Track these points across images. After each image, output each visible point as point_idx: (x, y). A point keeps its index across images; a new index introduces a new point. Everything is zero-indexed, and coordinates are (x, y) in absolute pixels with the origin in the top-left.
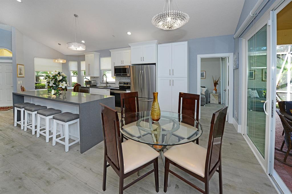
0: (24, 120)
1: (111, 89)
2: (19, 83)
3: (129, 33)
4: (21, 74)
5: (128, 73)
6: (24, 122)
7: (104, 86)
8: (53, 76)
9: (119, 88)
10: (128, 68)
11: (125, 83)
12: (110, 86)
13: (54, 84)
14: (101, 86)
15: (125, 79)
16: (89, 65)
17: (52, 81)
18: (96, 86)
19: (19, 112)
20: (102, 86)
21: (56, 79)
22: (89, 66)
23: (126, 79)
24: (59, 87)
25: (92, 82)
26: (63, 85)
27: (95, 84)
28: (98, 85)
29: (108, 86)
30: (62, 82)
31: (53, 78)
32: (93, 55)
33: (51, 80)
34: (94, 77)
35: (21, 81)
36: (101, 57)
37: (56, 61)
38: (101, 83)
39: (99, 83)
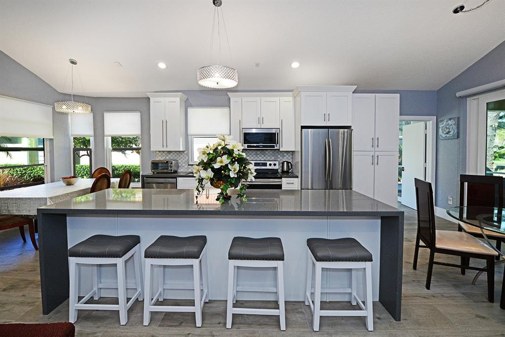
3: (296, 65)
5: (277, 143)
10: (277, 134)
11: (257, 164)
14: (189, 170)
16: (164, 122)
22: (162, 126)
25: (173, 163)
34: (170, 152)
37: (64, 107)
38: (189, 165)
39: (184, 165)
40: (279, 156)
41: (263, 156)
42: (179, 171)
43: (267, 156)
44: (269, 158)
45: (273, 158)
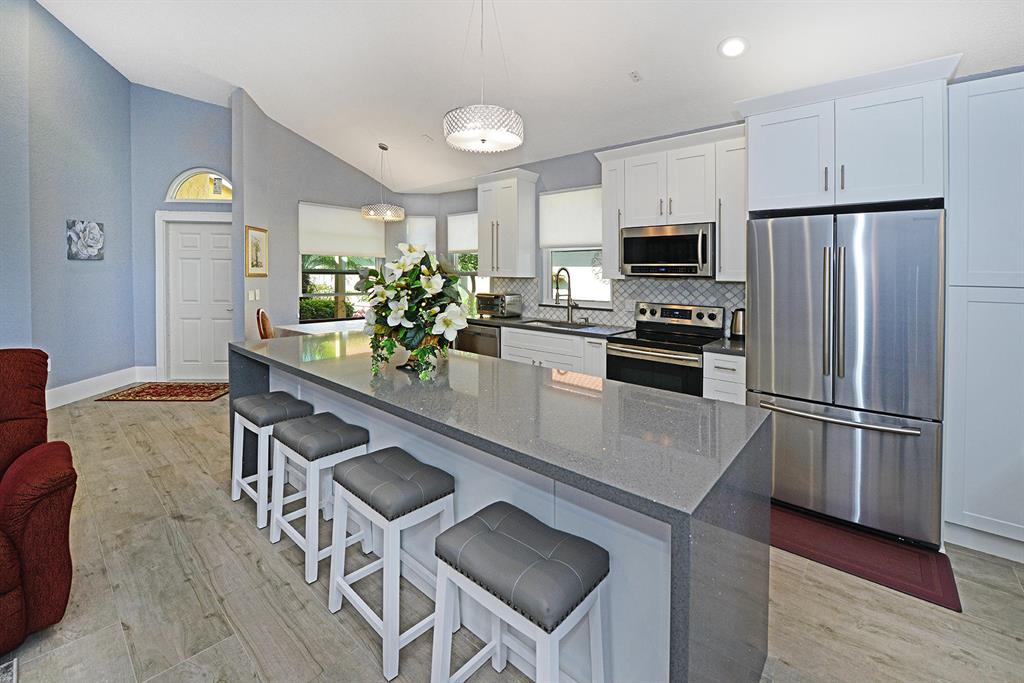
0: (269, 501)
1: (611, 339)
2: (251, 298)
3: (733, 48)
4: (257, 265)
5: (704, 261)
6: (269, 512)
7: (554, 318)
8: (404, 274)
9: (633, 336)
10: (704, 237)
11: (667, 313)
12: (586, 320)
13: (409, 315)
14: (541, 316)
15: (666, 293)
16: (495, 226)
17: (397, 298)
18: (518, 316)
19: (251, 439)
20: (548, 317)
21: (420, 291)
22: (492, 233)
23: (675, 292)
24: (434, 332)
25: (508, 299)
26: (447, 323)
27: (516, 310)
28: (527, 315)
29: (575, 319)
30: (443, 308)
31: (403, 283)
32: (514, 182)
33: (391, 294)
34: (512, 279)
35: (258, 291)
36: (540, 189)
37: (372, 213)
38: (540, 305)
39: (532, 304)
40: (729, 295)
41: (686, 293)
42: (524, 315)
43: (696, 293)
44: (702, 299)
45: (713, 300)
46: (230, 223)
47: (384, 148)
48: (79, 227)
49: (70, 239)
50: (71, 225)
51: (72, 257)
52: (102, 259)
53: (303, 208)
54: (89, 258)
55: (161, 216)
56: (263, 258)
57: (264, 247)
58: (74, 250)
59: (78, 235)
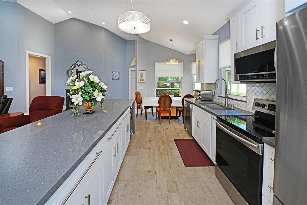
2: (140, 89)
4: (142, 80)
16: (199, 62)
22: (198, 64)
29: (229, 105)
32: (204, 41)
35: (142, 87)
46: (135, 70)
47: (171, 40)
48: (114, 73)
49: (112, 75)
50: (112, 72)
51: (113, 79)
52: (119, 79)
53: (156, 64)
54: (116, 79)
55: (130, 69)
56: (144, 78)
57: (144, 75)
58: (113, 77)
59: (114, 75)
